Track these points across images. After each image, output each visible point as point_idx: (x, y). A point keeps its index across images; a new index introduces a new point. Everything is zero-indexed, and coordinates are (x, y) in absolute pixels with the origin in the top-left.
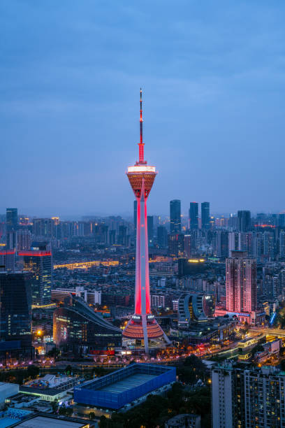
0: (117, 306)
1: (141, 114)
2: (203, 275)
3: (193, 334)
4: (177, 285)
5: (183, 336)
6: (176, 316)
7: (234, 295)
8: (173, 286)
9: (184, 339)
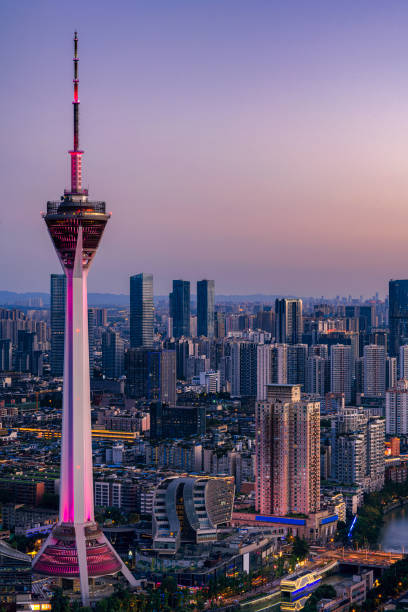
0: (17, 507)
1: (76, 86)
2: (203, 438)
3: (186, 564)
4: (148, 461)
5: (165, 570)
6: (149, 526)
7: (273, 481)
8: (139, 461)
9: (165, 576)
